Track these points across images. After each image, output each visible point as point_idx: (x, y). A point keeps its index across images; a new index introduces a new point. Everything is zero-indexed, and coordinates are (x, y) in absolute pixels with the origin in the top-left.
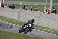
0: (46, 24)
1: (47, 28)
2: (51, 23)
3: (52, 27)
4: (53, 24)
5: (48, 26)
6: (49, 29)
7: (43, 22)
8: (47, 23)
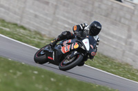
0: (15, 13)
1: (16, 25)
2: (31, 11)
3: (32, 24)
4: (37, 13)
5: (21, 20)
6: (22, 31)
7: (6, 5)
8: (17, 10)
